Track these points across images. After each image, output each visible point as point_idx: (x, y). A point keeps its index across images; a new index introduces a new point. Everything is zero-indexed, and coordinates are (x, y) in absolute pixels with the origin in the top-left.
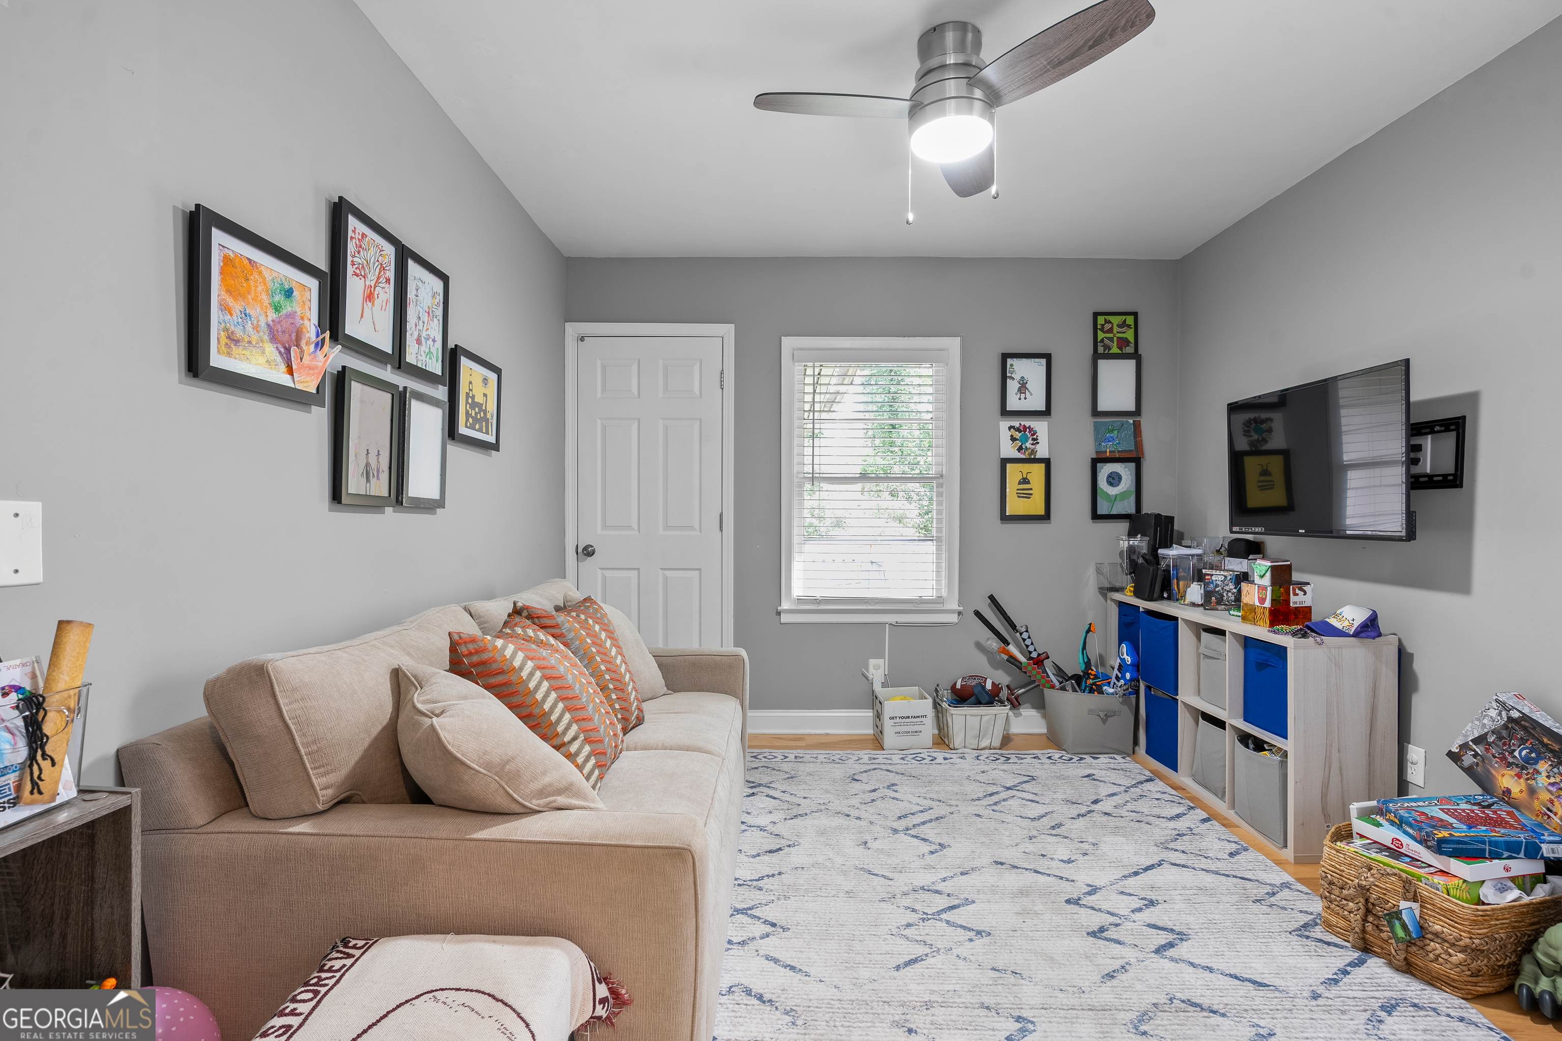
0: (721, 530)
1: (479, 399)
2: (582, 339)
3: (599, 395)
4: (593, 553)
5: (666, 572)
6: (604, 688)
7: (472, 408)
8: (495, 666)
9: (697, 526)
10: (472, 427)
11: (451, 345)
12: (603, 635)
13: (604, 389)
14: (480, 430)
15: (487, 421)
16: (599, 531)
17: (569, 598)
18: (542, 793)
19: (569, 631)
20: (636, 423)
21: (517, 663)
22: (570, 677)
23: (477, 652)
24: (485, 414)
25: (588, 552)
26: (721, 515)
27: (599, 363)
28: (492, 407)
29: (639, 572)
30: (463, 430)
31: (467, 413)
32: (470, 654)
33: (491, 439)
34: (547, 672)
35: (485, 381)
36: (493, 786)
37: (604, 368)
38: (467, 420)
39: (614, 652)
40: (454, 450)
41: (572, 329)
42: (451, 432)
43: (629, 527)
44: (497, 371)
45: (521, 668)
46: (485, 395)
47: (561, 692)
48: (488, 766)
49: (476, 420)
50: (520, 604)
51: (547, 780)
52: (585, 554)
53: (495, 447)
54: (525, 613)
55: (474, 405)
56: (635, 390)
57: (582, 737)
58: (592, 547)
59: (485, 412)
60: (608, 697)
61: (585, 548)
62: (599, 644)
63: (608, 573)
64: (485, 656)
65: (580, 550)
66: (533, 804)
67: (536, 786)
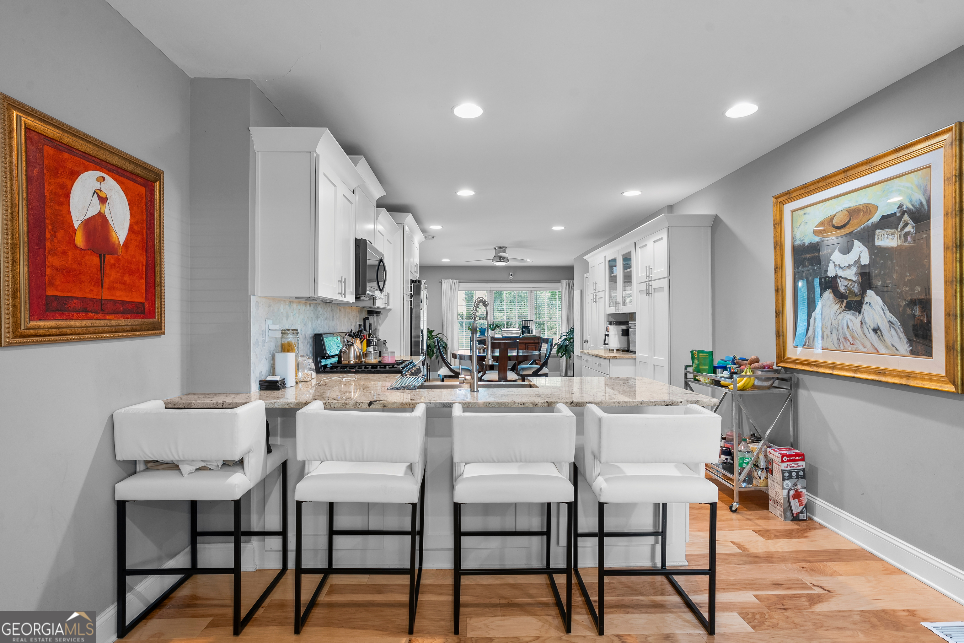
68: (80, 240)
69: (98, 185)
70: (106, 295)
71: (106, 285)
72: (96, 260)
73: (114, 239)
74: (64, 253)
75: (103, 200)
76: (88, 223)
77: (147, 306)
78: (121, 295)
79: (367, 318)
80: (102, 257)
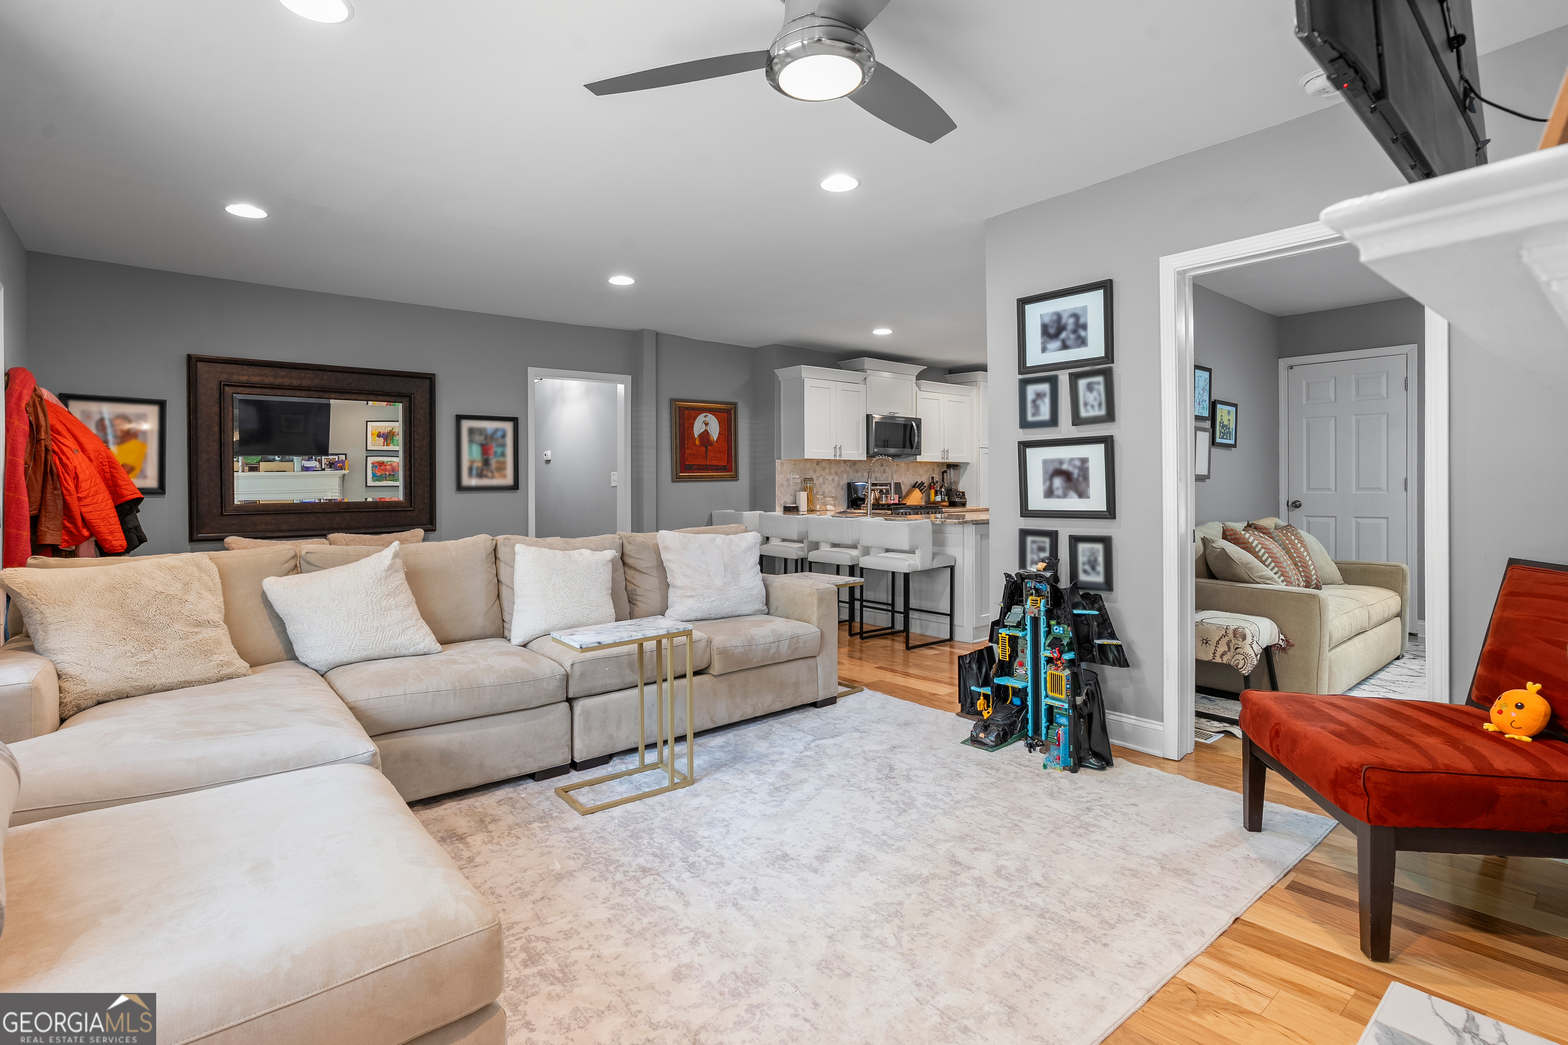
0: (1406, 489)
1: (1226, 423)
2: (1291, 367)
3: (1304, 402)
4: (1300, 506)
5: (1358, 520)
6: (1296, 564)
7: (1223, 428)
8: (1241, 540)
9: (1385, 488)
10: (1223, 438)
11: (1213, 400)
12: (1299, 545)
13: (1308, 398)
14: (1226, 439)
15: (1229, 432)
16: (1305, 491)
17: (1278, 525)
18: (1261, 577)
19: (1276, 536)
20: (1334, 419)
21: (1250, 540)
22: (1279, 554)
23: (1234, 534)
24: (1229, 430)
25: (1296, 505)
26: (1406, 480)
27: (1304, 382)
28: (1232, 426)
29: (1336, 519)
30: (1218, 440)
31: (1220, 430)
32: (1231, 535)
33: (1232, 442)
34: (1264, 546)
35: (1229, 413)
36: (1243, 571)
37: (1308, 385)
38: (1220, 435)
39: (1305, 554)
40: (1214, 450)
41: (1283, 363)
42: (1213, 442)
43: (1329, 489)
44: (1235, 406)
45: (1252, 543)
46: (1229, 420)
47: (1270, 554)
48: (1242, 563)
49: (1224, 434)
50: (1250, 522)
51: (1263, 573)
52: (1293, 506)
53: (1234, 446)
54: (1253, 526)
55: (1224, 426)
56: (1332, 397)
57: (1280, 573)
58: (1299, 502)
59: (1229, 429)
60: (1299, 570)
61: (1293, 503)
62: (1294, 545)
63: (1311, 519)
64: (1237, 536)
65: (1290, 504)
66: (1258, 580)
67: (1257, 574)
68: (697, 442)
69: (704, 419)
70: (708, 463)
71: (708, 459)
72: (704, 449)
73: (712, 439)
74: (692, 448)
75: (707, 424)
76: (700, 435)
77: (728, 467)
78: (715, 463)
79: (945, 472)
80: (706, 448)
